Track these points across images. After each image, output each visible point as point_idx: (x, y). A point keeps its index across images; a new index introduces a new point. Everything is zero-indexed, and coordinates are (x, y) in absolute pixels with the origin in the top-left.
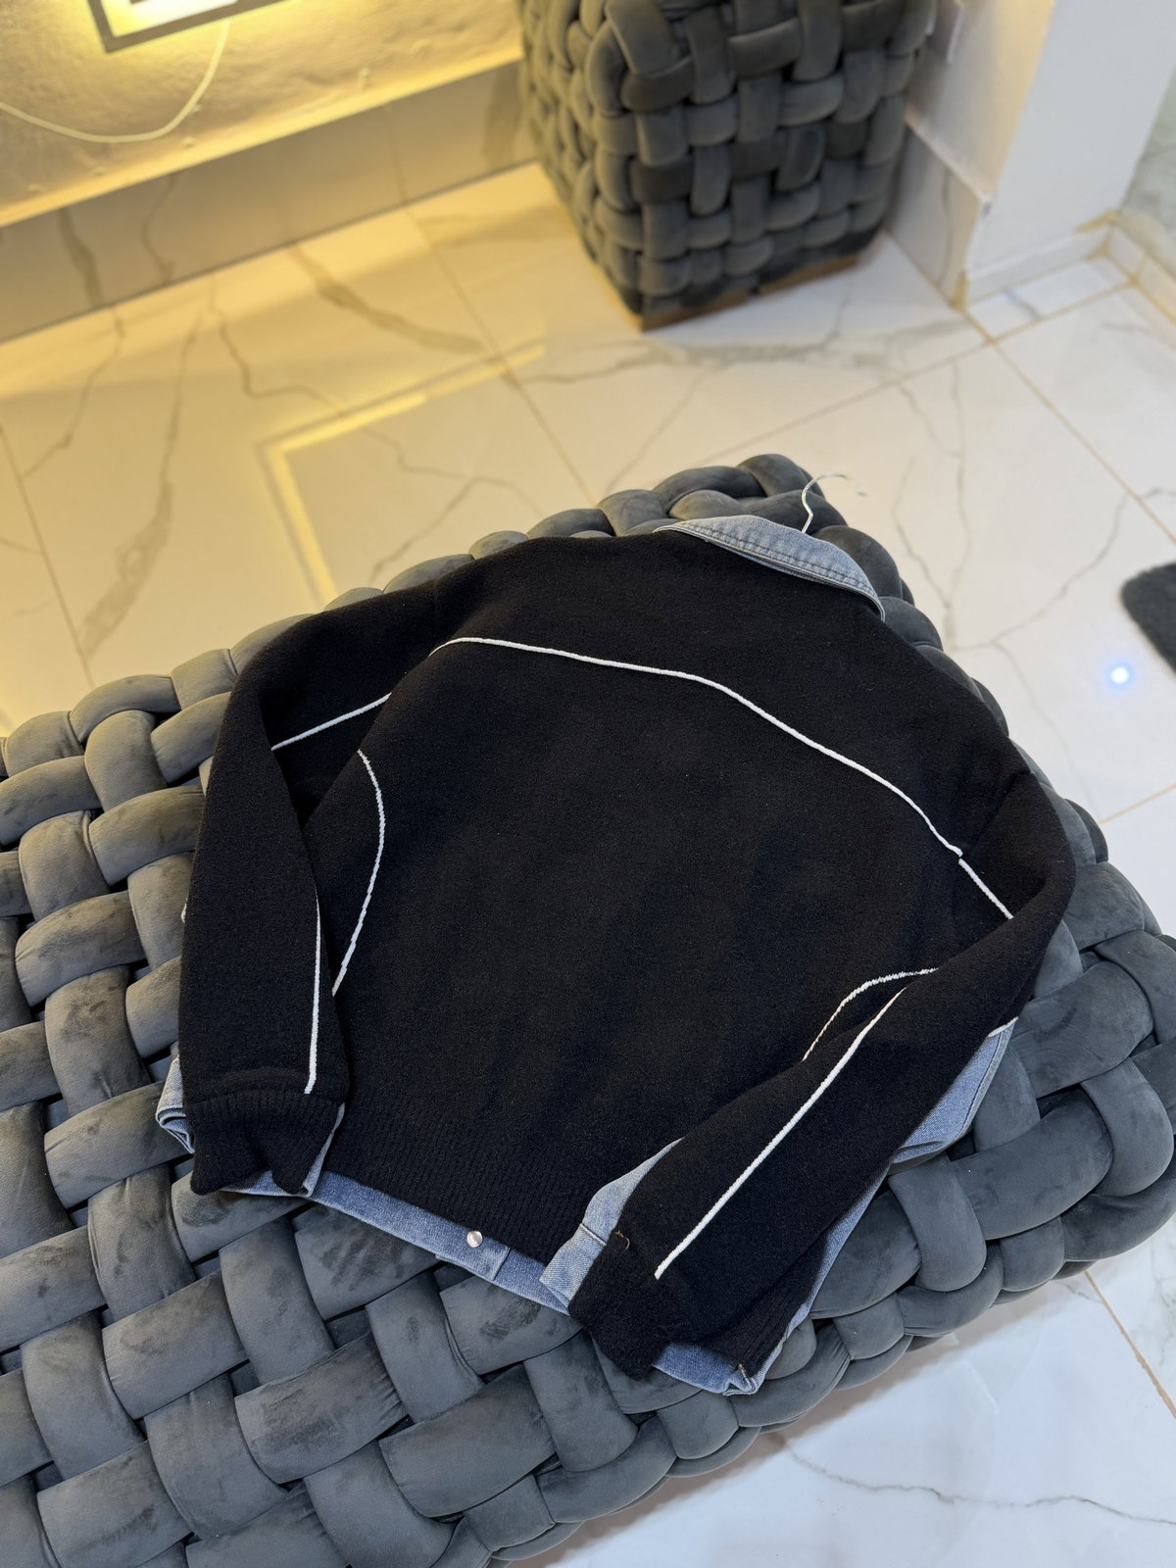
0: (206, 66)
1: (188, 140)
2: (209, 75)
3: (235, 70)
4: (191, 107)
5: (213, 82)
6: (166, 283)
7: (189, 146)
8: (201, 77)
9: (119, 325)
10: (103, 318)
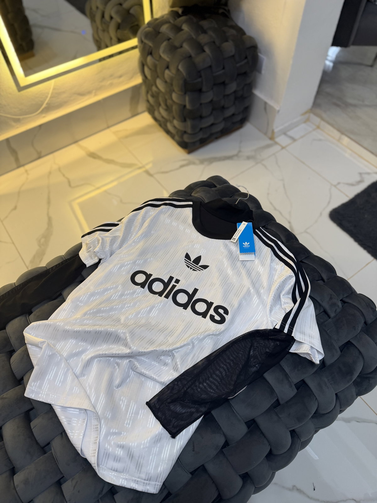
0: (48, 94)
1: (44, 115)
2: (49, 96)
3: (57, 93)
4: (44, 106)
5: (51, 97)
6: (39, 157)
7: (44, 117)
8: (47, 97)
9: (26, 171)
10: (21, 170)
